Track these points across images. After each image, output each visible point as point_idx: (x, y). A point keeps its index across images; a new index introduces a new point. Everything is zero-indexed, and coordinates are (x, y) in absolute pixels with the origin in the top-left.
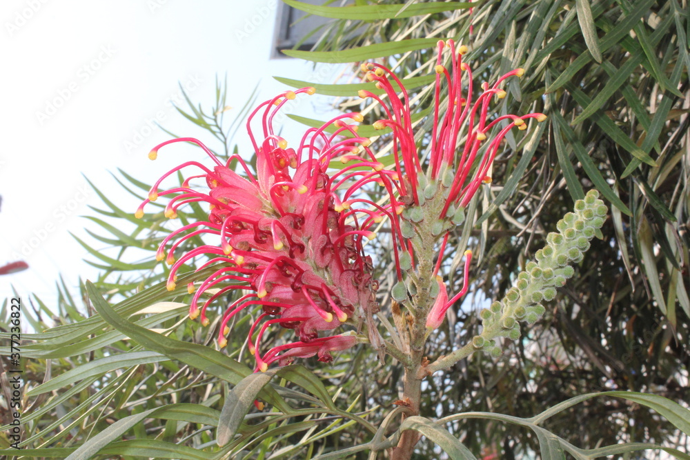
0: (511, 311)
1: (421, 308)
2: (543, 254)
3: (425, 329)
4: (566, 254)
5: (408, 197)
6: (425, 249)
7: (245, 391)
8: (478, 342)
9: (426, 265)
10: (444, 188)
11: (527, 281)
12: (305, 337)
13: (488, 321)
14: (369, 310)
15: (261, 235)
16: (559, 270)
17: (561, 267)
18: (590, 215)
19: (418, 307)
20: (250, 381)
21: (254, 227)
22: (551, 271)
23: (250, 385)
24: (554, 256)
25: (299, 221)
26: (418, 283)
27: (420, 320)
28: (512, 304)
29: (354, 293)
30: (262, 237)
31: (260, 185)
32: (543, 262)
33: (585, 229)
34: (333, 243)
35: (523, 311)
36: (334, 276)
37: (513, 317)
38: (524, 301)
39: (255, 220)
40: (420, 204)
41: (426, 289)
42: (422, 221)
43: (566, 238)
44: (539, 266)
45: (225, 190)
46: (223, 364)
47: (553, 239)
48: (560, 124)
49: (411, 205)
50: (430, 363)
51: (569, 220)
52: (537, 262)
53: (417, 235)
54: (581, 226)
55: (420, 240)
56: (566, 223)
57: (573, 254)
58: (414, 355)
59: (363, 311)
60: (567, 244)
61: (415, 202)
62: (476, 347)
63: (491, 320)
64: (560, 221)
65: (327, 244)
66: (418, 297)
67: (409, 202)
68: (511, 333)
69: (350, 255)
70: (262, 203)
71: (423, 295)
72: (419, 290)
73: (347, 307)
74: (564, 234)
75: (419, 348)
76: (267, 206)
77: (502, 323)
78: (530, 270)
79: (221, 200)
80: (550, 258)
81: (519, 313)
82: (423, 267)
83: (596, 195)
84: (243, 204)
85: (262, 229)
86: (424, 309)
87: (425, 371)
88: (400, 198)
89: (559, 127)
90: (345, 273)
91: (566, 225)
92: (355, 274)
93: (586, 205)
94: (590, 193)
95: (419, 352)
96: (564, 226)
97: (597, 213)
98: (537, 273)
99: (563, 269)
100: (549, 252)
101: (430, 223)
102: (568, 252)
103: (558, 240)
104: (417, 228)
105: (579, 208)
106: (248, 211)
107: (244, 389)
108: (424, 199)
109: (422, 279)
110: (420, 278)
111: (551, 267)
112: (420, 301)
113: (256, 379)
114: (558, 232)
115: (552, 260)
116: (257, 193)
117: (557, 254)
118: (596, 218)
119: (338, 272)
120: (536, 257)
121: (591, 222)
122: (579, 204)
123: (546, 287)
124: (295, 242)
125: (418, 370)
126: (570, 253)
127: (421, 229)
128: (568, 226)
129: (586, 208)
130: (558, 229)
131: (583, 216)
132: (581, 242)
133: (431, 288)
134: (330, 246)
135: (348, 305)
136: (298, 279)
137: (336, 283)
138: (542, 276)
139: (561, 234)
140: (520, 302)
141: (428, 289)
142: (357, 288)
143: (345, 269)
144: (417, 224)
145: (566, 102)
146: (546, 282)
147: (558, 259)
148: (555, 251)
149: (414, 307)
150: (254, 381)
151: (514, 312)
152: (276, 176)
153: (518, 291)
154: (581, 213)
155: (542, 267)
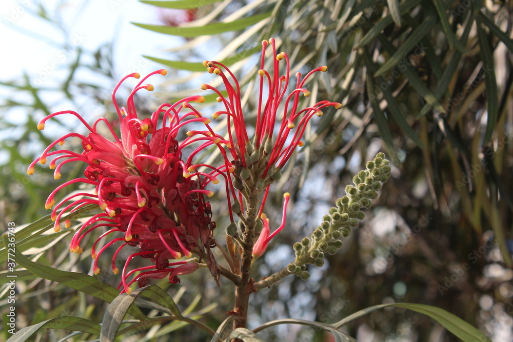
0: (317, 245)
1: (249, 242)
2: (341, 202)
3: (251, 258)
4: (359, 203)
5: (238, 161)
6: (251, 198)
7: (117, 310)
8: (292, 268)
9: (252, 211)
10: (267, 153)
11: (329, 222)
12: (159, 265)
13: (299, 252)
14: (208, 245)
16: (354, 214)
18: (377, 173)
19: (246, 241)
20: (120, 301)
21: (121, 184)
22: (347, 216)
23: (120, 305)
24: (350, 204)
25: (155, 179)
26: (246, 223)
27: (248, 251)
28: (318, 240)
29: (197, 232)
30: (128, 191)
31: (124, 146)
32: (341, 208)
33: (373, 183)
34: (182, 196)
35: (325, 245)
36: (182, 218)
37: (318, 249)
38: (326, 237)
39: (121, 178)
40: (247, 167)
41: (252, 228)
42: (250, 178)
43: (359, 190)
44: (338, 211)
45: (98, 153)
47: (349, 191)
49: (241, 167)
50: (255, 283)
51: (362, 176)
52: (337, 208)
54: (370, 181)
55: (247, 190)
56: (360, 178)
57: (364, 203)
58: (243, 276)
60: (359, 195)
61: (243, 165)
62: (290, 271)
63: (301, 251)
64: (355, 177)
66: (246, 233)
67: (239, 164)
70: (126, 162)
72: (247, 229)
74: (357, 187)
75: (247, 271)
77: (310, 255)
78: (331, 214)
80: (346, 206)
81: (322, 247)
82: (250, 213)
83: (383, 158)
84: (112, 164)
85: (127, 186)
87: (252, 288)
90: (190, 217)
91: (359, 180)
92: (198, 218)
93: (375, 165)
94: (379, 156)
95: (246, 274)
97: (382, 172)
98: (337, 217)
99: (357, 214)
100: (346, 201)
101: (255, 179)
103: (353, 192)
104: (246, 183)
105: (370, 167)
107: (116, 308)
108: (250, 163)
109: (249, 220)
111: (347, 213)
112: (248, 237)
113: (124, 299)
115: (349, 207)
117: (352, 202)
119: (184, 215)
121: (378, 178)
122: (370, 165)
124: (153, 195)
125: (246, 289)
126: (362, 202)
127: (249, 184)
128: (361, 181)
129: (375, 168)
130: (354, 182)
131: (372, 174)
132: (370, 194)
133: (256, 228)
134: (179, 198)
135: (193, 242)
136: (155, 223)
138: (340, 219)
140: (323, 238)
143: (190, 214)
144: (246, 181)
146: (343, 224)
147: (353, 207)
148: (350, 200)
149: (243, 241)
150: (123, 301)
151: (319, 246)
152: (138, 144)
153: (322, 230)
154: (371, 171)
155: (341, 212)
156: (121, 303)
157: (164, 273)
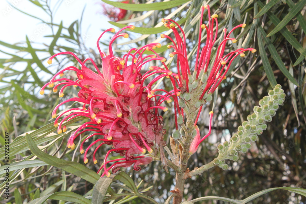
0: (234, 146)
1: (187, 143)
2: (251, 118)
3: (189, 154)
4: (263, 118)
5: (183, 88)
6: (190, 114)
8: (216, 162)
9: (191, 122)
10: (202, 83)
11: (242, 131)
12: (128, 158)
13: (221, 151)
14: (161, 145)
15: (107, 106)
16: (260, 126)
17: (260, 124)
18: (276, 98)
19: (186, 143)
20: (102, 181)
21: (104, 102)
22: (255, 127)
24: (257, 119)
25: (127, 99)
26: (186, 131)
27: (187, 150)
28: (234, 143)
29: (153, 135)
30: (108, 107)
31: (104, 76)
32: (251, 121)
33: (273, 105)
34: (144, 111)
35: (240, 147)
36: (143, 126)
37: (234, 149)
38: (240, 141)
39: (103, 98)
40: (190, 92)
41: (190, 134)
42: (190, 100)
43: (264, 109)
44: (249, 123)
45: (88, 81)
46: (84, 171)
47: (256, 110)
48: (261, 33)
49: (185, 92)
50: (190, 171)
51: (266, 100)
52: (248, 121)
53: (187, 106)
54: (271, 104)
55: (188, 108)
56: (264, 102)
57: (267, 118)
58: (182, 167)
59: (158, 145)
60: (264, 113)
61: (187, 90)
62: (215, 164)
63: (223, 150)
64: (261, 100)
65: (141, 111)
66: (186, 138)
67: (184, 90)
68: (233, 158)
69: (152, 116)
70: (106, 87)
71: (188, 137)
72: (187, 135)
73: (150, 143)
74: (262, 108)
75: (185, 163)
76: (108, 88)
77: (229, 152)
78: (244, 125)
79: (85, 86)
80: (255, 120)
81: (238, 148)
82: (189, 123)
83: (280, 88)
84: (97, 88)
85: (108, 103)
86: (188, 144)
87: (188, 175)
88: (179, 88)
89: (261, 34)
90: (149, 126)
91: (264, 103)
92: (155, 126)
93: (275, 92)
94: (277, 86)
95: (185, 165)
96: (263, 103)
97: (280, 97)
98: (248, 128)
99: (262, 126)
100: (254, 117)
101: (194, 101)
102: (264, 117)
103: (259, 111)
104: (187, 103)
105: (271, 94)
106: (99, 92)
107: (101, 186)
108: (191, 89)
109: (189, 129)
110: (187, 128)
111: (255, 124)
112: (187, 140)
114: (260, 106)
115: (256, 121)
116: (103, 82)
117: (259, 118)
118: (279, 100)
119: (145, 124)
120: (248, 119)
121: (277, 102)
122: (271, 92)
123: (252, 134)
124: (125, 110)
125: (184, 175)
126: (265, 117)
127: (189, 104)
128: (265, 103)
129: (275, 94)
130: (260, 104)
131: (273, 98)
132: (271, 112)
133: (193, 133)
134: (143, 112)
135: (151, 142)
136: (126, 129)
137: (143, 129)
138: (250, 129)
139: (261, 107)
140: (239, 141)
141: (191, 134)
142: (155, 133)
143: (149, 123)
144: (187, 101)
145: (265, 19)
146: (252, 132)
147: (259, 121)
148: (257, 116)
149: (184, 143)
150: (105, 181)
151: (235, 147)
152: (116, 75)
153: (238, 136)
154: (271, 97)
155: (251, 124)
156: (104, 183)
157: (130, 163)
